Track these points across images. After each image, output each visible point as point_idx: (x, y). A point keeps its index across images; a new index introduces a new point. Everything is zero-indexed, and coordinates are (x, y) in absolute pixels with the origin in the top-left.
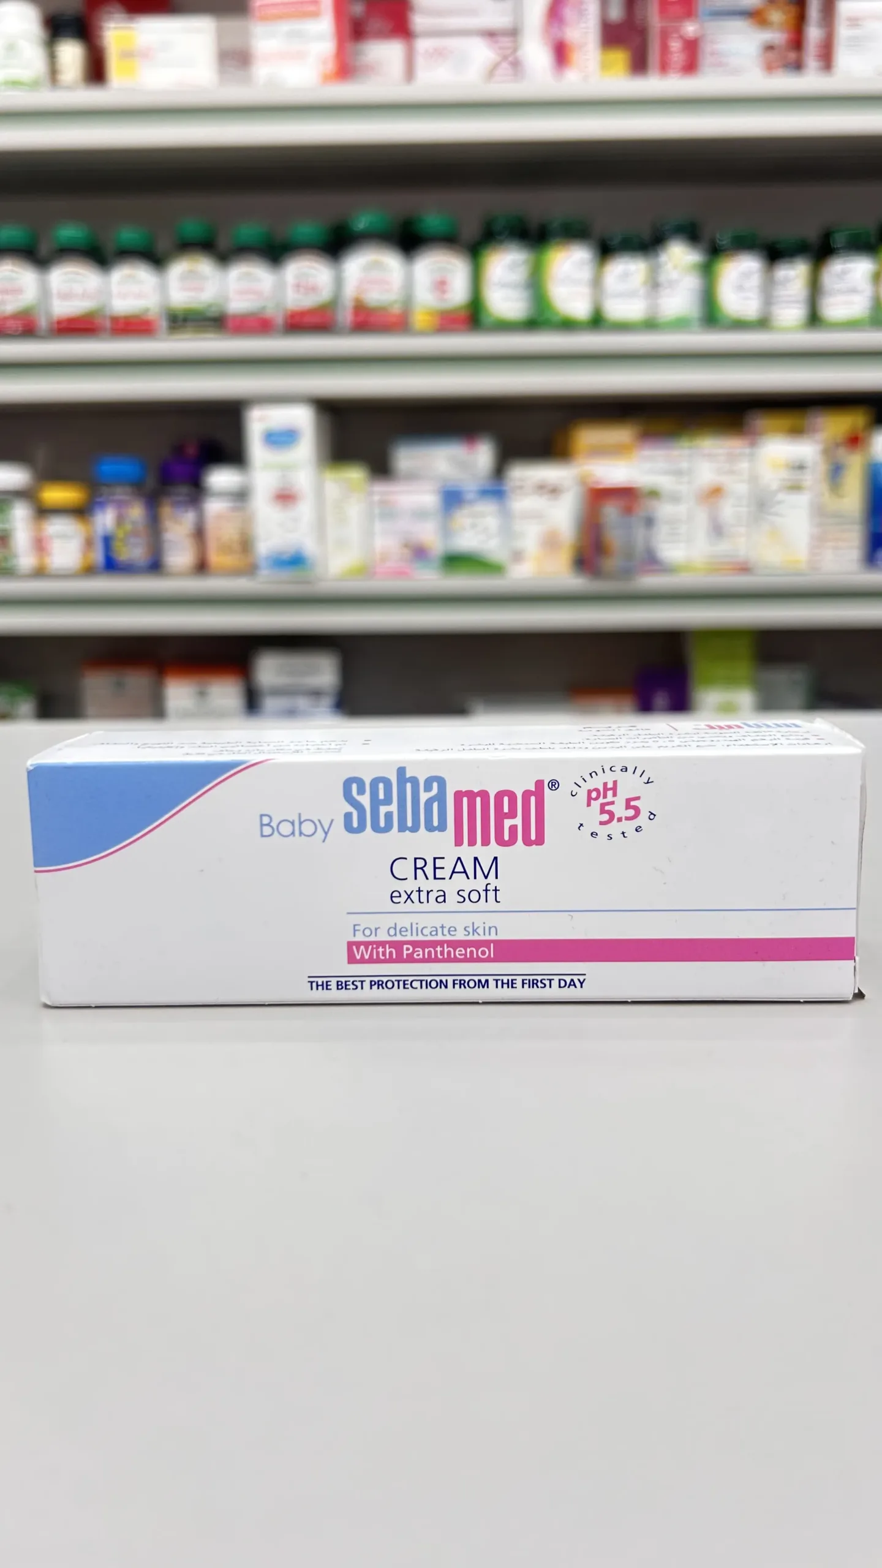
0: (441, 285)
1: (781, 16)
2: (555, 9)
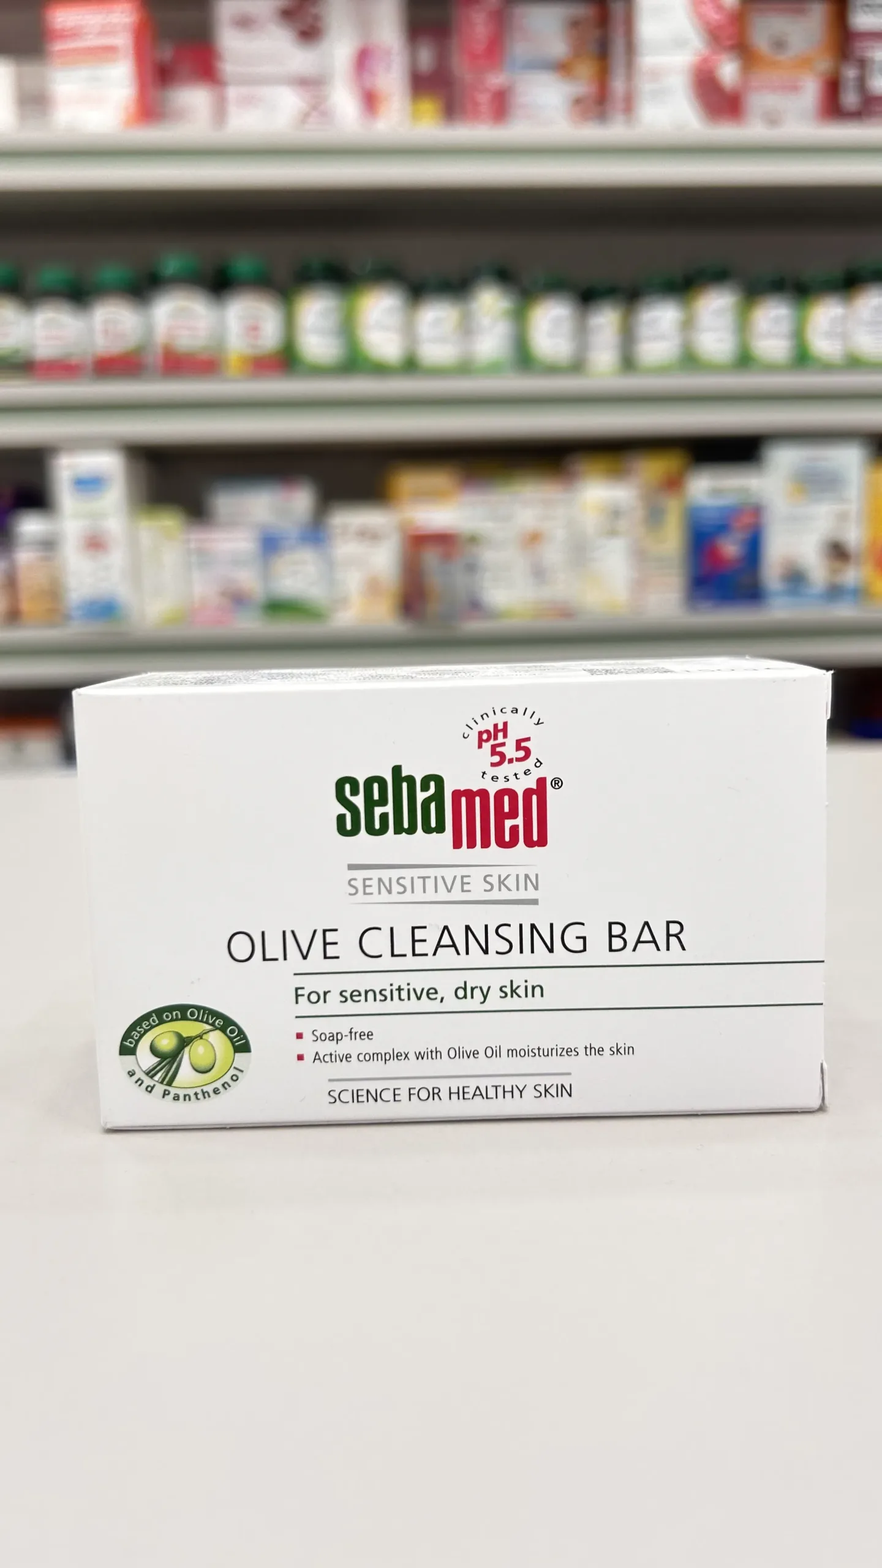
0: (254, 329)
1: (586, 70)
2: (363, 59)
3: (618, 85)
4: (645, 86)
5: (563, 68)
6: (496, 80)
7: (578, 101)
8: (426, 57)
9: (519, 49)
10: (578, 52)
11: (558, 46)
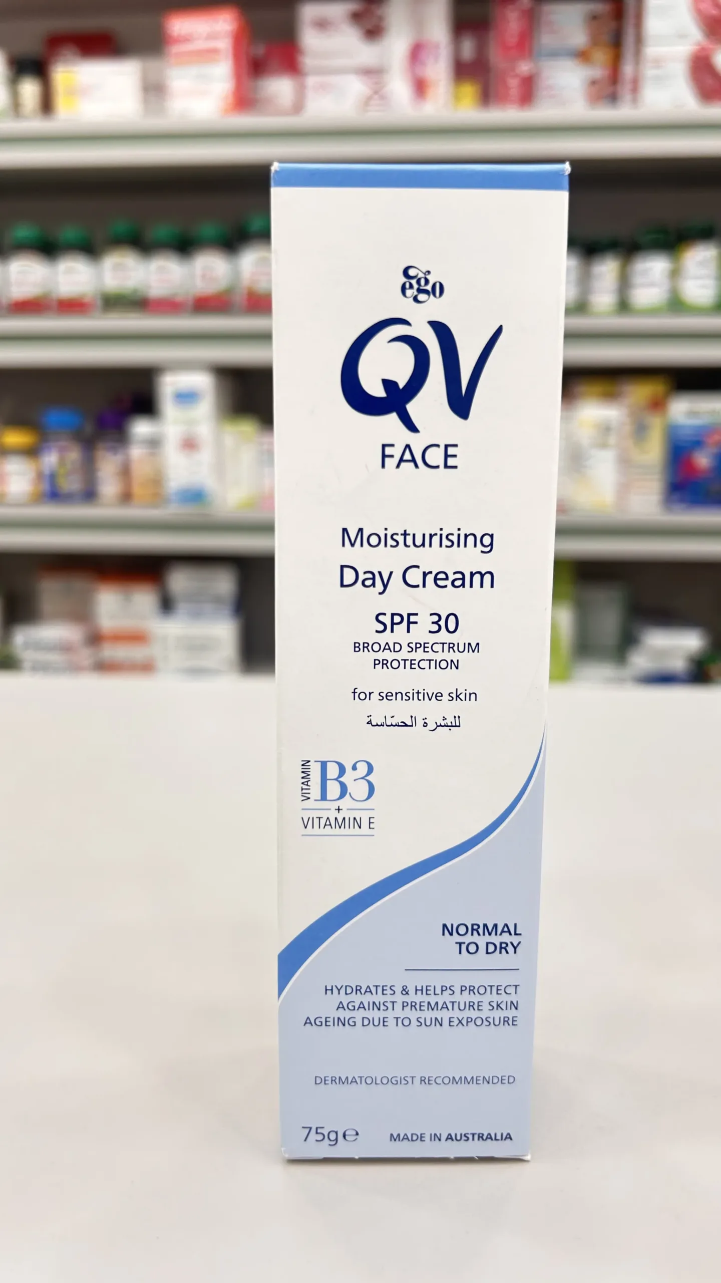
1: (601, 56)
2: (417, 53)
3: (628, 69)
4: (649, 72)
5: (583, 56)
6: (524, 68)
7: (593, 83)
8: (468, 48)
9: (546, 40)
10: (595, 42)
11: (579, 37)
